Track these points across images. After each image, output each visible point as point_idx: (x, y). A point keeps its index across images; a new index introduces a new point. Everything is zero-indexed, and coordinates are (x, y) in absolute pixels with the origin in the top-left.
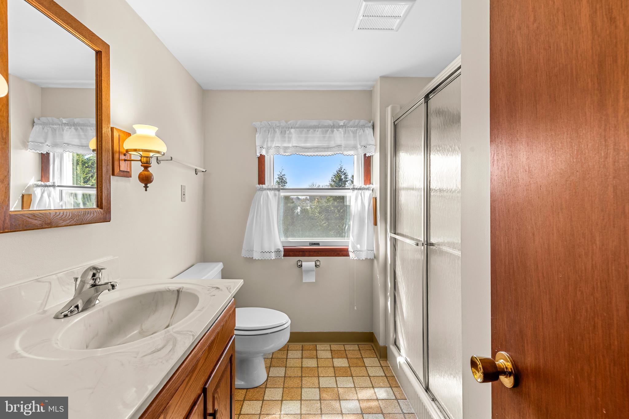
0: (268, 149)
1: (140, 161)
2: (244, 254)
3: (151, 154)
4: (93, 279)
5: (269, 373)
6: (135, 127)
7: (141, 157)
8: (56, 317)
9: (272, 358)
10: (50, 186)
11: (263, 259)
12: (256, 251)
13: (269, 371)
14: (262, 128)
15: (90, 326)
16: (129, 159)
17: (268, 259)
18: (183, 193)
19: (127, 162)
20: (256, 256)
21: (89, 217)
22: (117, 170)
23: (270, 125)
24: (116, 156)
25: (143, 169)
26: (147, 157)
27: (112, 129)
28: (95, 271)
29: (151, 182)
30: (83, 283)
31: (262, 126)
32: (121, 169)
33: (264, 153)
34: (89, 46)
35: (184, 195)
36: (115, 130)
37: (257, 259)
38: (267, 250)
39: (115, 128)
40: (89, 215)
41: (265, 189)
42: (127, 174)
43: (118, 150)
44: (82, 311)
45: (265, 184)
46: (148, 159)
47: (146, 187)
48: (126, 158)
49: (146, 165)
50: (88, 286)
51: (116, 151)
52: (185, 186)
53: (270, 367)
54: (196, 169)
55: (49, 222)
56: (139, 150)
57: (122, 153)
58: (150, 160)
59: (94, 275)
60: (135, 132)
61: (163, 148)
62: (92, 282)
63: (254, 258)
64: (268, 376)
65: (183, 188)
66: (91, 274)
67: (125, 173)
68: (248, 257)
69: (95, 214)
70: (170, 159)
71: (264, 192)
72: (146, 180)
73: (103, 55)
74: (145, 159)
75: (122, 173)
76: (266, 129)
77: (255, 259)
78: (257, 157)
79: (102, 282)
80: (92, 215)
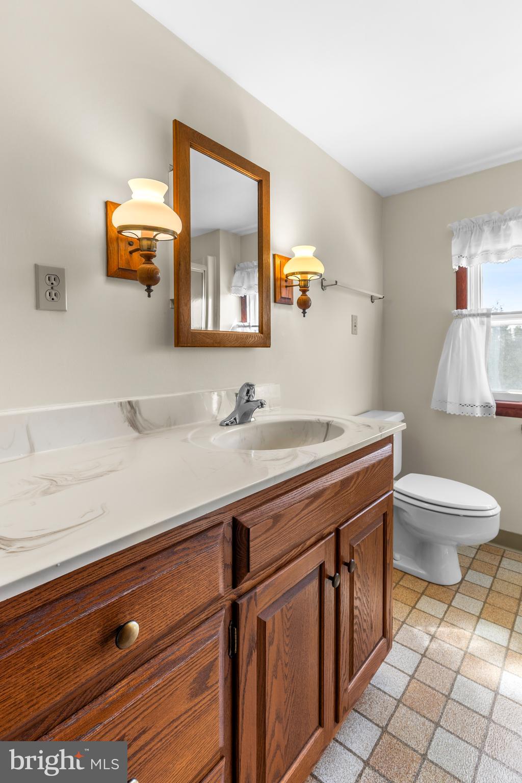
0: (470, 258)
1: (299, 285)
2: (434, 405)
3: (309, 276)
4: (247, 395)
5: (465, 575)
6: (295, 250)
7: (299, 281)
8: (221, 425)
9: (474, 558)
10: (247, 326)
11: (462, 414)
12: (451, 403)
13: (467, 573)
14: (461, 230)
15: (245, 439)
16: (290, 285)
17: (469, 415)
18: (354, 325)
19: (288, 288)
20: (451, 409)
21: (251, 340)
22: (278, 298)
23: (473, 223)
24: (278, 283)
25: (301, 293)
26: (305, 280)
27: (274, 256)
28: (249, 388)
29: (309, 307)
30: (241, 398)
31: (461, 227)
32: (283, 296)
33: (464, 264)
34: (251, 178)
35: (355, 326)
36: (276, 257)
37: (452, 413)
38: (468, 403)
39: (277, 255)
40: (251, 339)
41: (466, 316)
42: (288, 301)
43: (279, 277)
44: (239, 424)
45: (466, 308)
46: (306, 282)
47: (304, 313)
48: (288, 285)
49: (304, 289)
50: (244, 401)
51: (278, 278)
52: (357, 317)
53: (469, 568)
54: (372, 297)
55: (218, 341)
56: (297, 273)
57: (283, 279)
58: (308, 283)
59: (248, 392)
60: (293, 255)
61: (321, 269)
62: (246, 398)
63: (448, 413)
64: (463, 579)
65: (354, 319)
66: (246, 389)
67: (287, 300)
68: (440, 410)
69: (256, 338)
70: (335, 283)
71: (465, 320)
72: (304, 305)
73: (264, 183)
74: (303, 282)
75: (283, 300)
76: (468, 229)
77: (450, 414)
78: (454, 271)
79: (255, 399)
80: (253, 339)
